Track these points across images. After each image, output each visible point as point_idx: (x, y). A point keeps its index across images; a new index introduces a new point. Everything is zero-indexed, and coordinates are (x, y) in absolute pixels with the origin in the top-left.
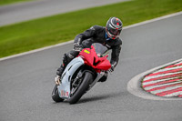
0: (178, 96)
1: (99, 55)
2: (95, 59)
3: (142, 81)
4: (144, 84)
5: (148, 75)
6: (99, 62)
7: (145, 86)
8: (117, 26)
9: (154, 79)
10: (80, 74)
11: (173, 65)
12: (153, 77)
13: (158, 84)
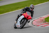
0: (42, 26)
1: (28, 15)
2: (27, 16)
3: (32, 22)
4: (33, 23)
5: (34, 20)
6: (28, 17)
7: (33, 24)
8: (33, 7)
9: (36, 22)
10: (23, 20)
11: (41, 18)
12: (35, 21)
13: (37, 23)
